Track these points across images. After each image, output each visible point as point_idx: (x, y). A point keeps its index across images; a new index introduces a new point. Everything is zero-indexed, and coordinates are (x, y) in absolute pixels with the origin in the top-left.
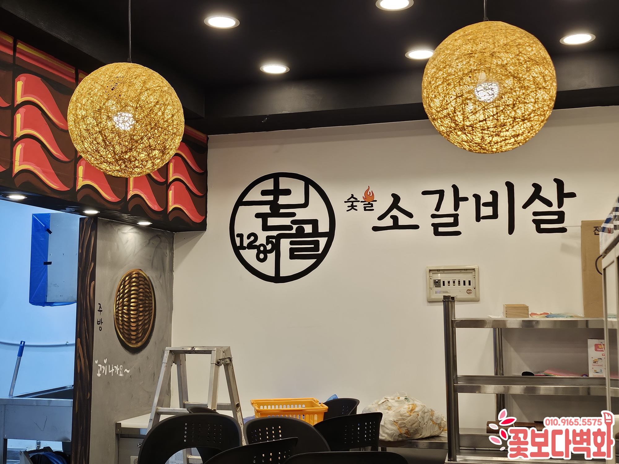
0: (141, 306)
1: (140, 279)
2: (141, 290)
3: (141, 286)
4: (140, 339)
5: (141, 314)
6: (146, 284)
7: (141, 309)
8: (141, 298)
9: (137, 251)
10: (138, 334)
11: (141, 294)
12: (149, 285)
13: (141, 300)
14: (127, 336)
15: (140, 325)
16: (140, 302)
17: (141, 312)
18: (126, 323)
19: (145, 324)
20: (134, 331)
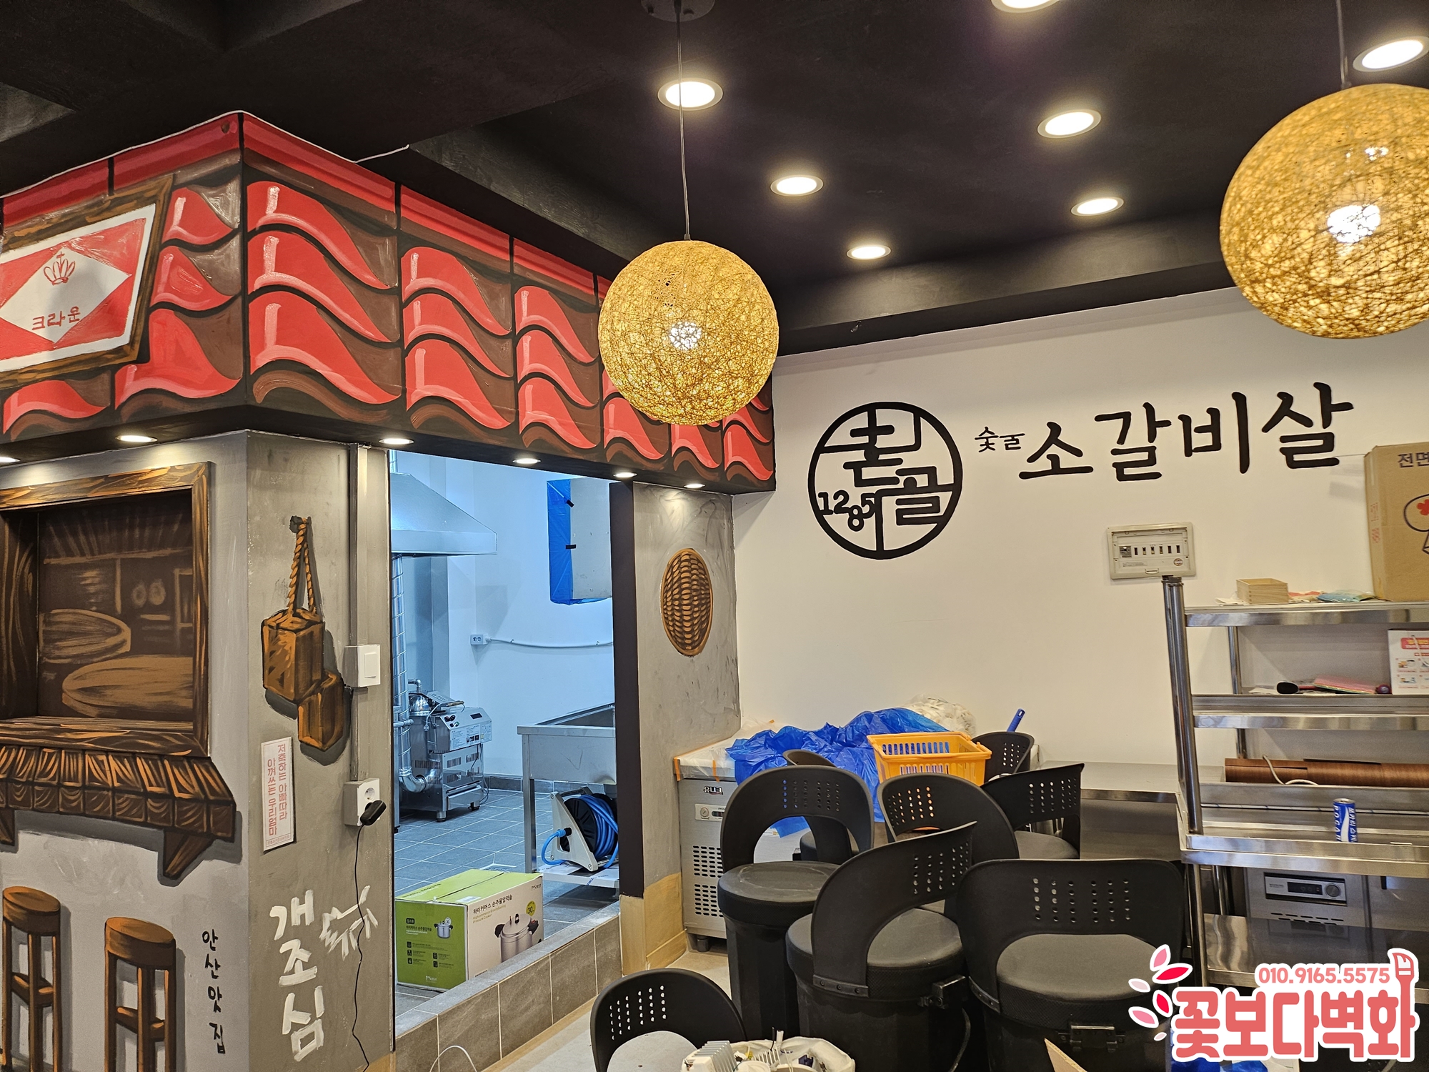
0: (696, 598)
1: (692, 561)
2: (694, 577)
3: (695, 572)
4: (696, 643)
5: (696, 609)
6: (700, 568)
7: (696, 603)
8: (695, 587)
9: (686, 523)
10: (694, 636)
11: (695, 582)
12: (704, 570)
13: (695, 590)
14: (680, 640)
15: (696, 624)
16: (694, 594)
17: (696, 606)
18: (677, 623)
19: (703, 623)
20: (688, 633)
